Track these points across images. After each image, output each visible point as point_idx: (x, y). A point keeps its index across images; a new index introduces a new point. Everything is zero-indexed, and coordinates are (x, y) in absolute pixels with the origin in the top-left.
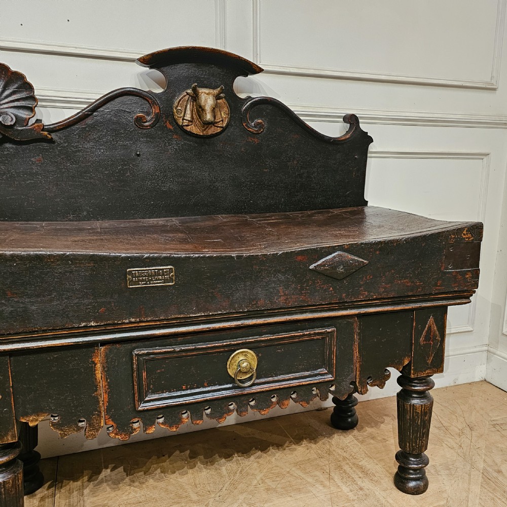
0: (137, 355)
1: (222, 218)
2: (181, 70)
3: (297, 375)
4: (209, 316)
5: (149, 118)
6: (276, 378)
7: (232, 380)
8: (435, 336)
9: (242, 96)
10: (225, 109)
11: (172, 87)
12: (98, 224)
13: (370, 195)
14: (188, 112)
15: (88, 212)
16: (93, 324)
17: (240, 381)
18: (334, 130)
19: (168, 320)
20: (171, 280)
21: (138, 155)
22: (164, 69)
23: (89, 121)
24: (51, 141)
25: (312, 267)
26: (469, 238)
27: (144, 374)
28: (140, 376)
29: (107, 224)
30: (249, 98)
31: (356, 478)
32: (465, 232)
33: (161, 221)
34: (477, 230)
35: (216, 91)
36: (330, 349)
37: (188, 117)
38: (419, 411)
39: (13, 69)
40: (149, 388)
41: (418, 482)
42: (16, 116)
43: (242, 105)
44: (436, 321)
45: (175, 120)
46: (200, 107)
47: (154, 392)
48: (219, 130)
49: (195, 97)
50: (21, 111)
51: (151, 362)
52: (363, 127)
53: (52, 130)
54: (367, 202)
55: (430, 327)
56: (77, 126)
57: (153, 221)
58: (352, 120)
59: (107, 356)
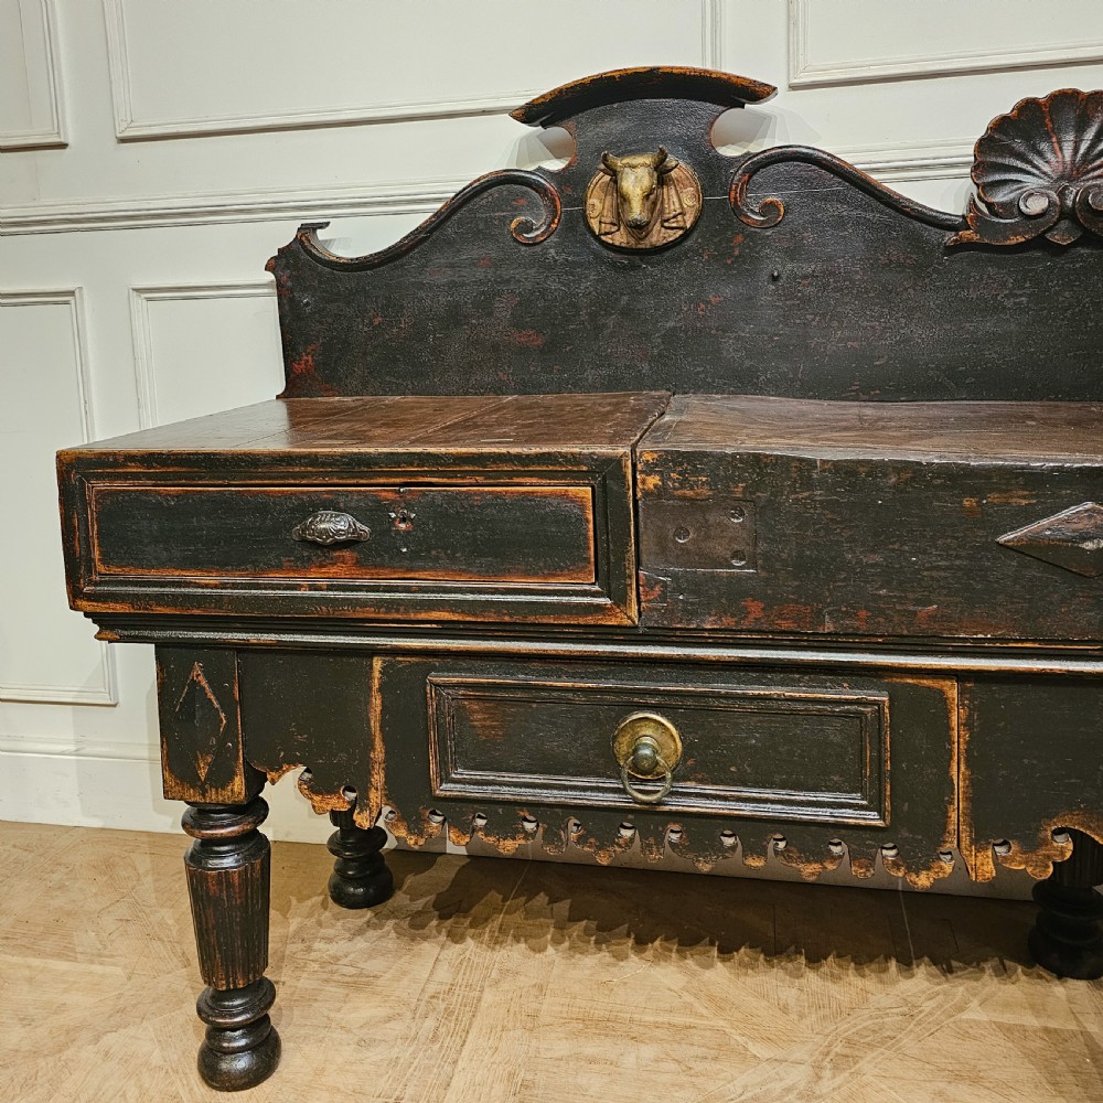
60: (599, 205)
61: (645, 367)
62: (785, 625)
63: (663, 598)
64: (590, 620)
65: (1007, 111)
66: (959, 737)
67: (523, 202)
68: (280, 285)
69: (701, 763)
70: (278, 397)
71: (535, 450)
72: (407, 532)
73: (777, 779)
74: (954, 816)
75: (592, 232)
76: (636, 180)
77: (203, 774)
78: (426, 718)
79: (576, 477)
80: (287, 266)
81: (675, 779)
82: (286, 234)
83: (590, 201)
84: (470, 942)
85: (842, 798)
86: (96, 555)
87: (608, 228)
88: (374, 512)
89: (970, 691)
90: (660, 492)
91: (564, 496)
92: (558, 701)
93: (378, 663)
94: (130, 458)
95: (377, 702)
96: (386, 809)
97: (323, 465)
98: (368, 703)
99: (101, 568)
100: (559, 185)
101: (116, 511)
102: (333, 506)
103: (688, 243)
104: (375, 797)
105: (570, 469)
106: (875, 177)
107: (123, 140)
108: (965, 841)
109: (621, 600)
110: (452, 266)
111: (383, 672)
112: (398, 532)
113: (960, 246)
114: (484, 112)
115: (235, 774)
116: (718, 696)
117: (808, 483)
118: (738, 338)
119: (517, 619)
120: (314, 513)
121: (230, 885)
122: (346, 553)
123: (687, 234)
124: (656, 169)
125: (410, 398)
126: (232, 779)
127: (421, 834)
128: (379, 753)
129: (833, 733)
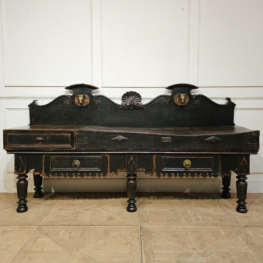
0: (162, 158)
1: (185, 128)
2: (176, 89)
3: (202, 169)
4: (179, 150)
5: (167, 102)
6: (196, 169)
7: (184, 167)
8: (246, 163)
9: (193, 94)
10: (188, 98)
11: (174, 94)
12: (153, 129)
13: (235, 122)
14: (178, 100)
15: (151, 126)
16: (154, 149)
17: (187, 168)
18: (223, 102)
19: (169, 150)
20: (170, 141)
21: (164, 111)
22: (172, 89)
23: (153, 103)
24: (144, 108)
25: (205, 140)
26: (255, 135)
27: (164, 162)
28: (163, 163)
29: (155, 129)
30: (195, 95)
31: (224, 208)
32: (253, 133)
33: (169, 128)
34: (258, 133)
35: (185, 95)
36: (212, 163)
37: (177, 101)
38: (242, 186)
39: (137, 93)
40: (165, 166)
41: (244, 210)
42: (137, 103)
43: (193, 97)
44: (246, 159)
45: (174, 102)
46: (181, 99)
47: (165, 167)
48: (186, 104)
49: (179, 96)
50: (138, 102)
51: (165, 160)
52: (232, 101)
53: (144, 106)
54: (235, 124)
55: (244, 160)
56: (150, 105)
57: (167, 128)
58: (228, 99)
59: (156, 157)
60: (76, 100)
61: (83, 122)
62: (91, 149)
63: (78, 146)
64: (70, 149)
65: (125, 93)
66: (109, 161)
67: (66, 99)
68: (30, 109)
69: (82, 165)
70: (29, 125)
71: (64, 130)
72: (48, 140)
73: (90, 167)
74: (108, 170)
75: (75, 104)
76: (81, 98)
77: (20, 170)
78: (50, 162)
79: (69, 133)
80: (31, 106)
81: (79, 168)
82: (31, 102)
83: (75, 100)
84: (54, 200)
85: (97, 168)
86: (8, 143)
87: (78, 104)
88: (44, 137)
89: (110, 156)
90: (78, 135)
91: (67, 135)
92: (66, 159)
93: (44, 156)
94: (13, 130)
95: (44, 160)
96: (45, 174)
97: (38, 131)
98: (43, 160)
99: (8, 144)
100: (71, 97)
101: (11, 137)
102: (39, 136)
103: (88, 106)
104: (43, 172)
105: (68, 132)
106: (111, 99)
107: (6, 86)
108: (110, 172)
109: (73, 147)
110: (56, 107)
111: (45, 157)
112: (47, 140)
113: (120, 109)
114: (61, 87)
115: (24, 170)
116: (84, 158)
117: (93, 134)
118: (95, 119)
119: (61, 149)
120: (37, 137)
121: (23, 185)
122: (41, 142)
123: (88, 105)
124: (83, 97)
125: (49, 125)
126: (24, 171)
127: (48, 177)
128: (44, 167)
129: (96, 161)
